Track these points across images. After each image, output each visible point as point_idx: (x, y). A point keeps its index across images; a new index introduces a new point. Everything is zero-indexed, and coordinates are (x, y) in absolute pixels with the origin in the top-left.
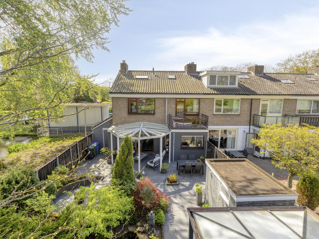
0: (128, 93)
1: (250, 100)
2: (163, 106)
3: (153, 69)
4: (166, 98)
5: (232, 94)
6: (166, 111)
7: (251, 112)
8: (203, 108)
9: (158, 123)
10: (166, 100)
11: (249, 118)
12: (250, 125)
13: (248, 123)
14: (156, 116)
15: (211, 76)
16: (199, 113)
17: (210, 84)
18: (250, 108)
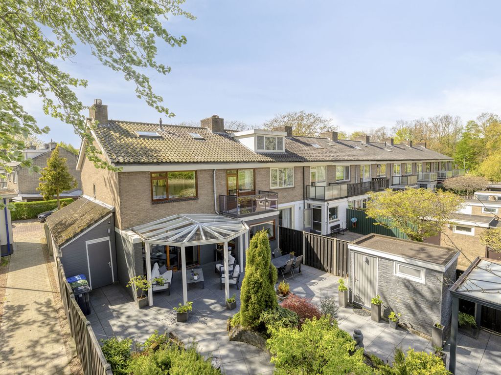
0: (153, 163)
1: (302, 168)
2: (208, 182)
3: (161, 122)
4: (214, 170)
5: (287, 162)
6: (215, 190)
7: (304, 183)
8: (258, 181)
9: (203, 213)
10: (215, 172)
11: (303, 191)
12: (304, 200)
13: (302, 197)
14: (199, 201)
15: (258, 137)
16: (255, 190)
17: (258, 149)
18: (303, 178)
